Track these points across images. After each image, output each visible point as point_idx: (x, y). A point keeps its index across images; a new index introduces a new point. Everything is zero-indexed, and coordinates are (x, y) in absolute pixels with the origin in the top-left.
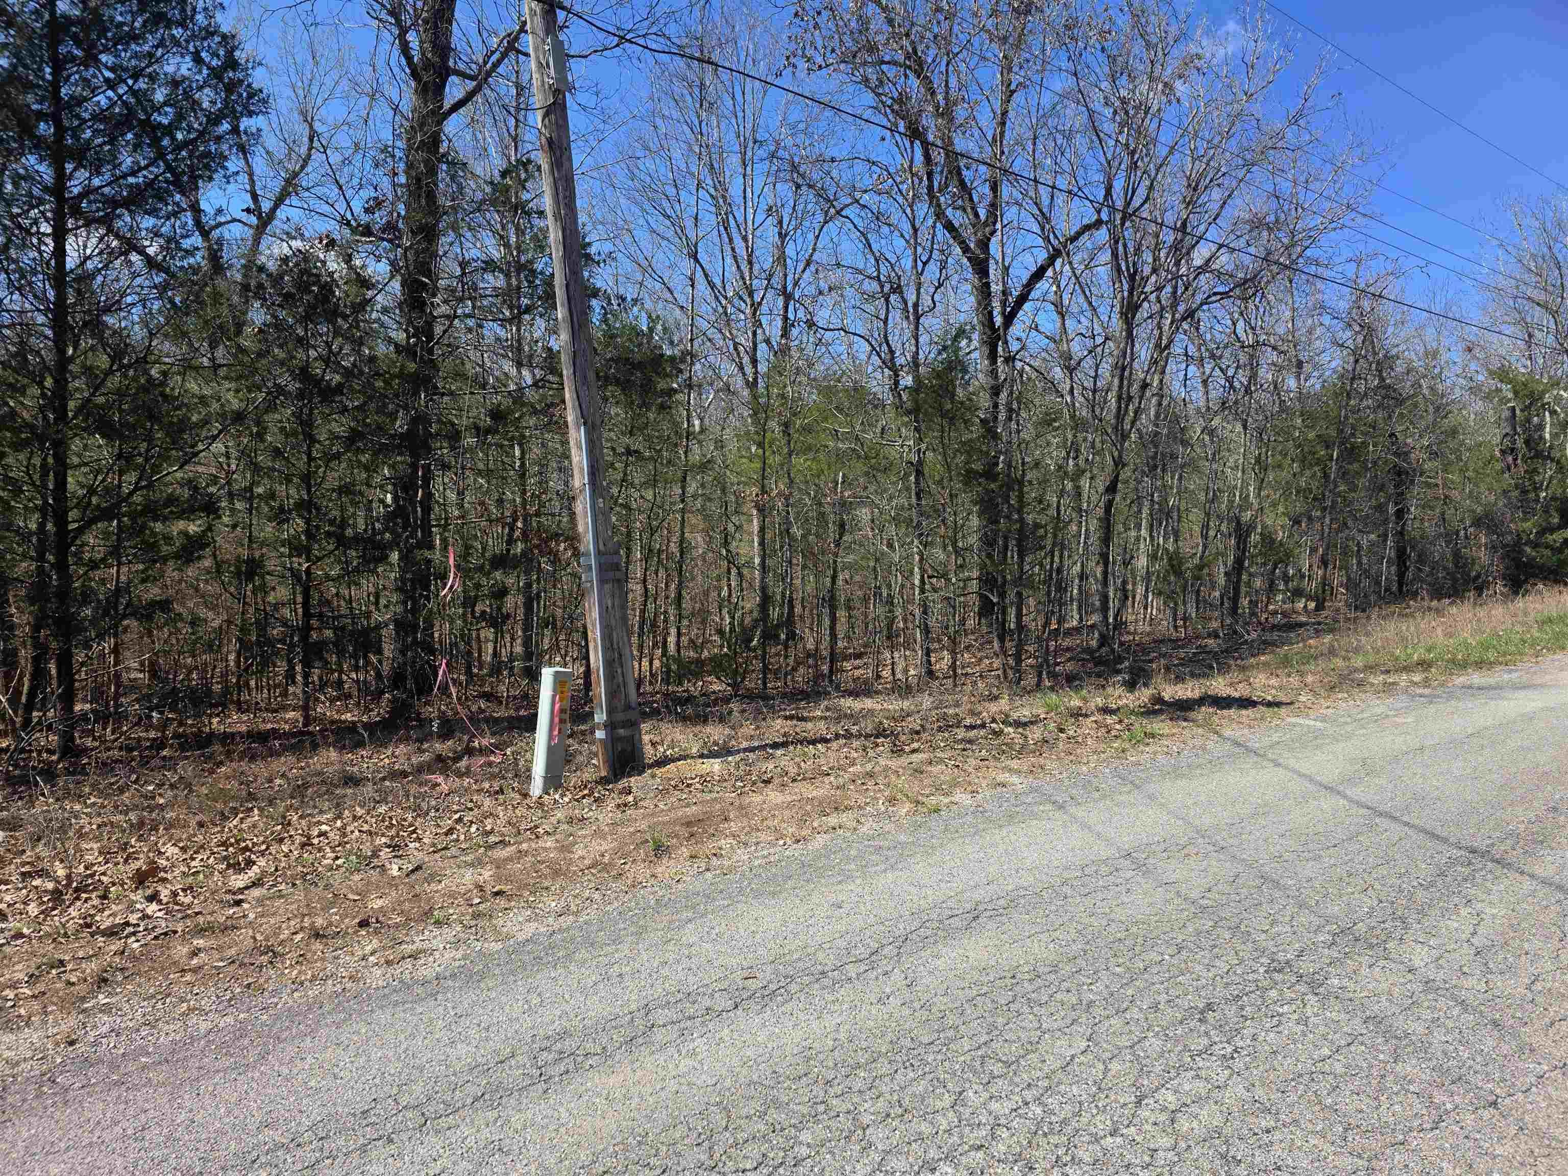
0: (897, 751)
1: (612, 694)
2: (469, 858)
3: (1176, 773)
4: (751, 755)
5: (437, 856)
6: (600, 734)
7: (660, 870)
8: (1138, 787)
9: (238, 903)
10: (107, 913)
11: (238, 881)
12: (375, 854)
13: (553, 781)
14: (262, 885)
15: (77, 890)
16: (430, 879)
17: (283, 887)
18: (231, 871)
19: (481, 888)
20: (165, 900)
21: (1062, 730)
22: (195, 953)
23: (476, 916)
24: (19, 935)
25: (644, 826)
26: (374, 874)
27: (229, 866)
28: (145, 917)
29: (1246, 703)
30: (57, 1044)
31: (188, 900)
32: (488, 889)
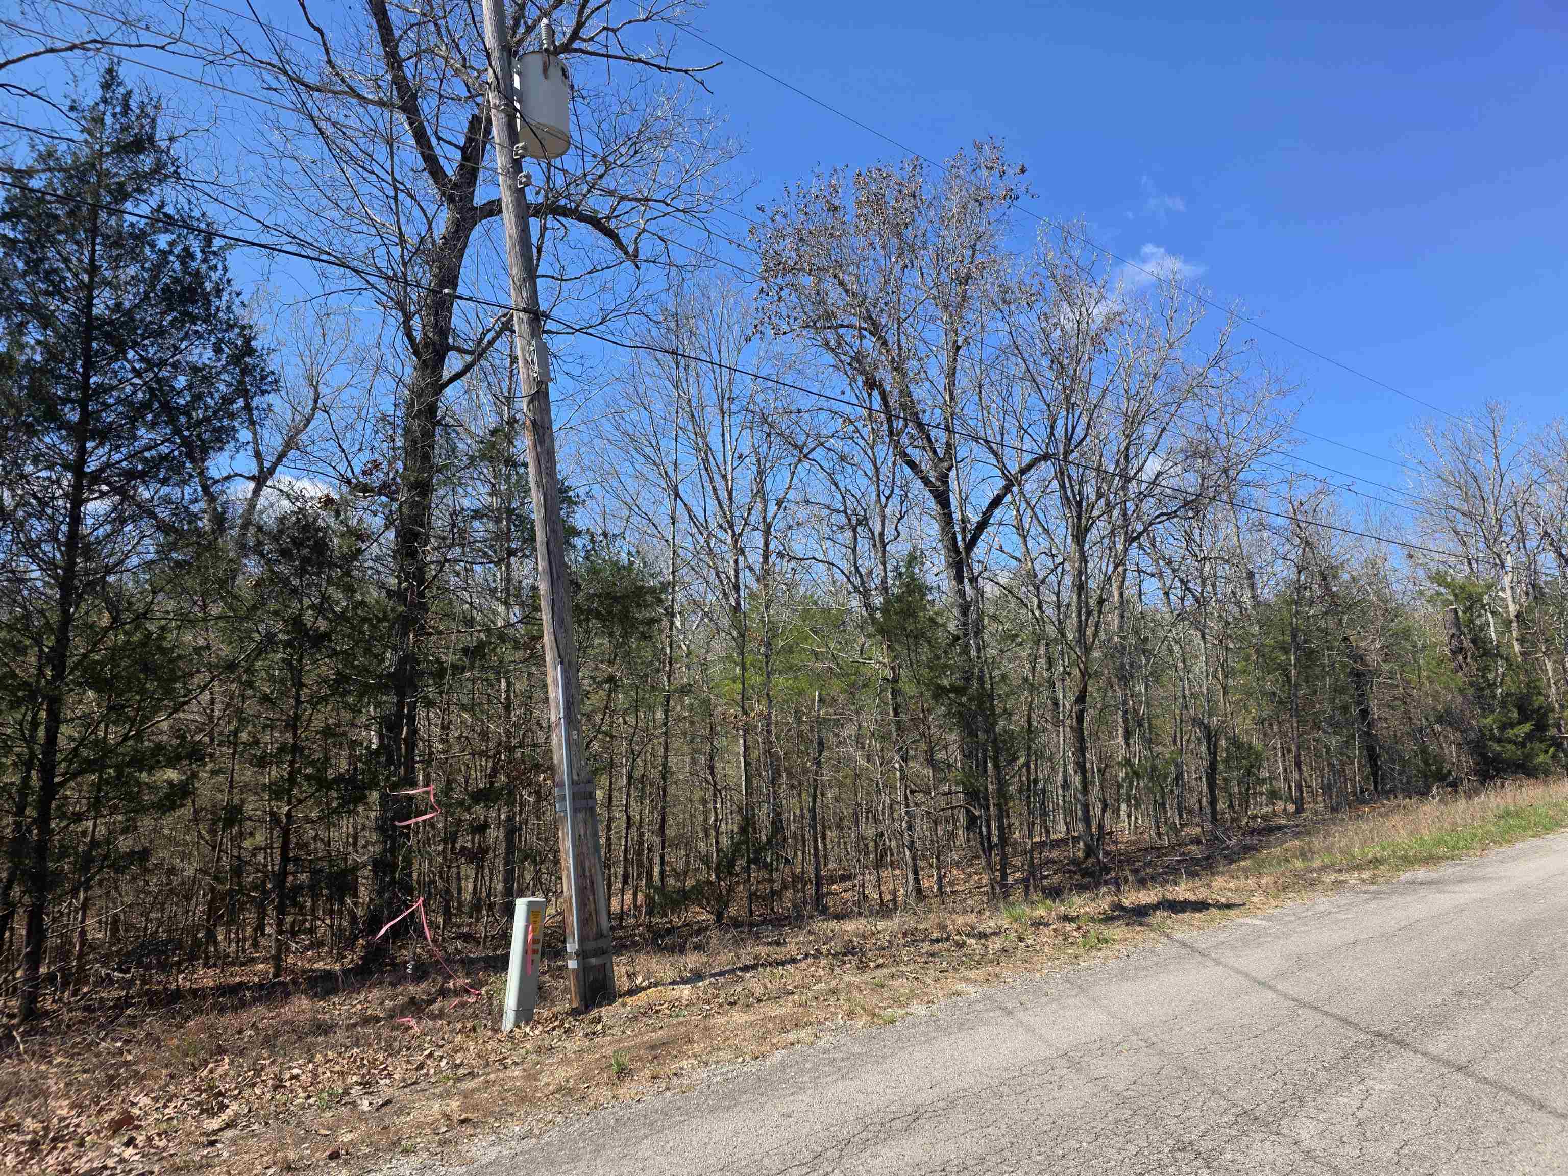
0: (862, 967)
1: (584, 922)
2: (437, 1091)
3: (1123, 975)
4: (721, 980)
5: (407, 1090)
6: (572, 964)
7: (621, 1091)
8: (1083, 991)
9: (212, 1144)
10: (84, 1159)
11: (214, 1124)
12: (346, 1092)
13: (524, 1014)
14: (236, 1126)
15: (54, 1140)
16: (400, 1112)
17: (256, 1127)
18: (204, 1116)
19: (448, 1118)
20: (140, 1145)
21: (1021, 939)
23: (442, 1143)
25: (609, 1052)
26: (345, 1111)
27: (202, 1111)
28: (122, 1161)
29: (1201, 906)
31: (162, 1144)
32: (456, 1117)
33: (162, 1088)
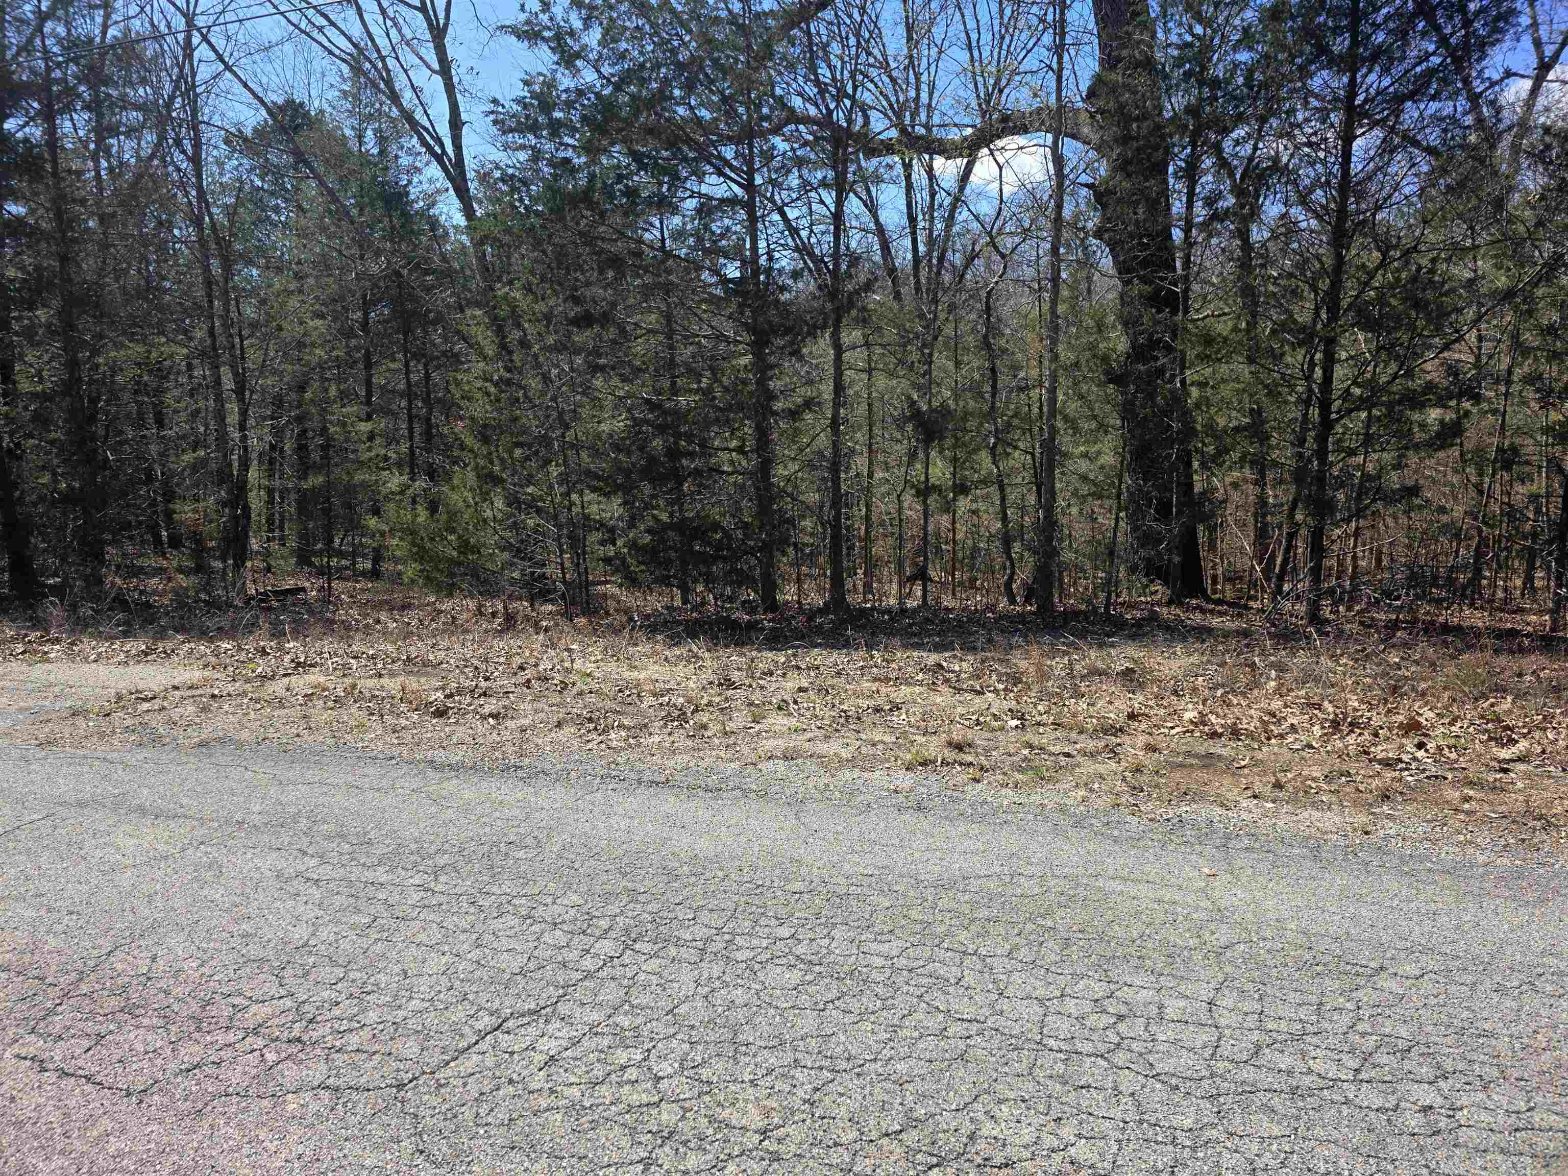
9: (1506, 771)
10: (1380, 748)
11: (1505, 754)
14: (1529, 762)
15: (1351, 724)
17: (1552, 769)
18: (1494, 743)
20: (1431, 751)
22: (1467, 799)
24: (1310, 746)
27: (1490, 739)
28: (1415, 759)
30: (1355, 830)
31: (1453, 756)
33: (1446, 708)
